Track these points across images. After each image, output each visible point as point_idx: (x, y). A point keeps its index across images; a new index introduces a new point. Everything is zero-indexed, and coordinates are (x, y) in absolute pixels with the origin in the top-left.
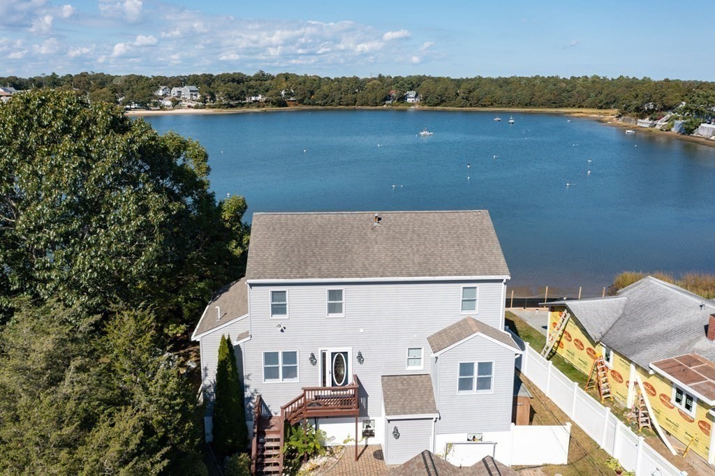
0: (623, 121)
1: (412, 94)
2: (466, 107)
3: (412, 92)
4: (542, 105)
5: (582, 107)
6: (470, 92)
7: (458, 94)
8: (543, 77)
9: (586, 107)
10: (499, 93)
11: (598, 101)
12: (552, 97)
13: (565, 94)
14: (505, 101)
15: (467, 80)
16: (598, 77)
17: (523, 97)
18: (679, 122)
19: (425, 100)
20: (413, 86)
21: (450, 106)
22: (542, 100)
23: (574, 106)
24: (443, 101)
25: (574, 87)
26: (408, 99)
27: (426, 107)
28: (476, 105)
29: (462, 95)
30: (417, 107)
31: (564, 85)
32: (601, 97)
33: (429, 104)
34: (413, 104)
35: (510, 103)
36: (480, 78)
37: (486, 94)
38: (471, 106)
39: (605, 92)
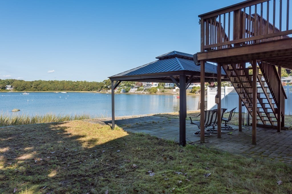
0: (102, 91)
1: (10, 86)
2: (36, 91)
3: (9, 85)
4: (68, 90)
5: (82, 91)
6: (38, 85)
7: (32, 86)
8: (66, 81)
9: (84, 91)
10: (50, 86)
11: (88, 88)
12: (71, 87)
13: (75, 86)
14: (53, 88)
15: (35, 81)
16: (86, 81)
17: (60, 87)
18: (123, 89)
19: (16, 88)
20: (9, 83)
21: (28, 91)
22: (67, 88)
23: (79, 90)
24: (25, 89)
25: (79, 84)
26: (7, 88)
27: (17, 91)
28: (40, 90)
29: (33, 86)
30: (12, 91)
31: (75, 83)
32: (89, 87)
33: (18, 90)
34: (10, 90)
35: (55, 90)
36: (41, 81)
37: (44, 86)
38: (38, 90)
39: (90, 86)
